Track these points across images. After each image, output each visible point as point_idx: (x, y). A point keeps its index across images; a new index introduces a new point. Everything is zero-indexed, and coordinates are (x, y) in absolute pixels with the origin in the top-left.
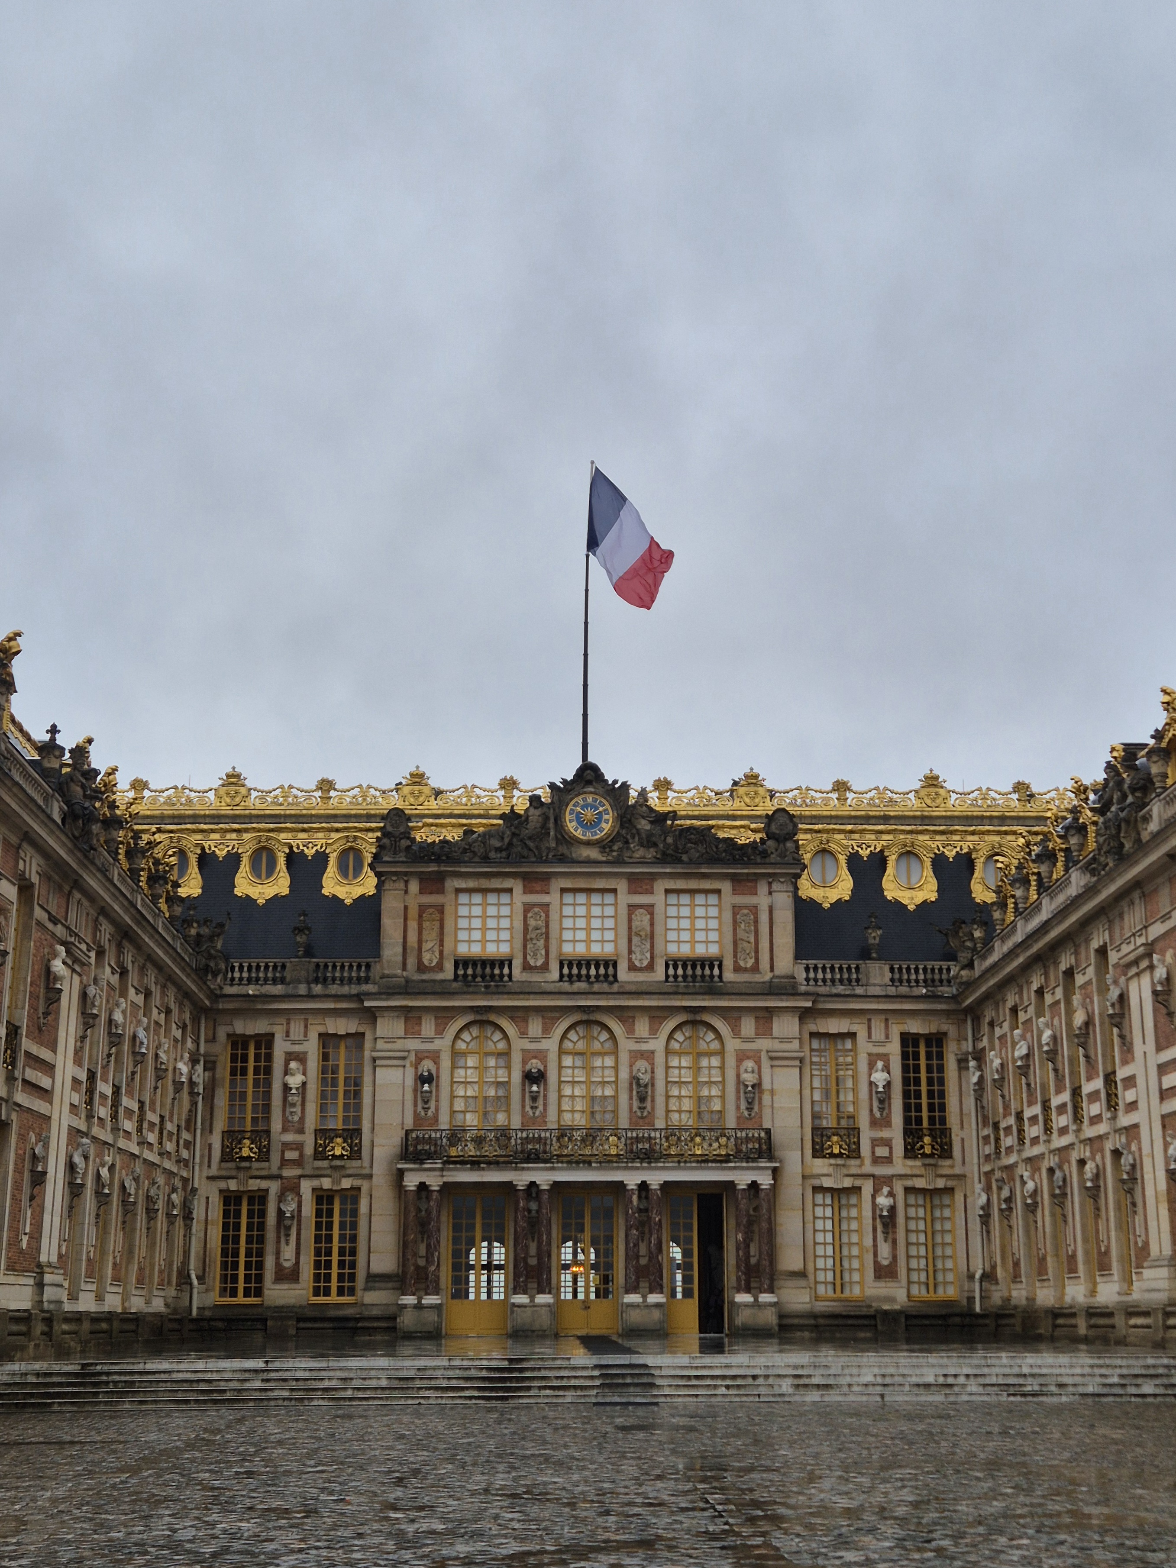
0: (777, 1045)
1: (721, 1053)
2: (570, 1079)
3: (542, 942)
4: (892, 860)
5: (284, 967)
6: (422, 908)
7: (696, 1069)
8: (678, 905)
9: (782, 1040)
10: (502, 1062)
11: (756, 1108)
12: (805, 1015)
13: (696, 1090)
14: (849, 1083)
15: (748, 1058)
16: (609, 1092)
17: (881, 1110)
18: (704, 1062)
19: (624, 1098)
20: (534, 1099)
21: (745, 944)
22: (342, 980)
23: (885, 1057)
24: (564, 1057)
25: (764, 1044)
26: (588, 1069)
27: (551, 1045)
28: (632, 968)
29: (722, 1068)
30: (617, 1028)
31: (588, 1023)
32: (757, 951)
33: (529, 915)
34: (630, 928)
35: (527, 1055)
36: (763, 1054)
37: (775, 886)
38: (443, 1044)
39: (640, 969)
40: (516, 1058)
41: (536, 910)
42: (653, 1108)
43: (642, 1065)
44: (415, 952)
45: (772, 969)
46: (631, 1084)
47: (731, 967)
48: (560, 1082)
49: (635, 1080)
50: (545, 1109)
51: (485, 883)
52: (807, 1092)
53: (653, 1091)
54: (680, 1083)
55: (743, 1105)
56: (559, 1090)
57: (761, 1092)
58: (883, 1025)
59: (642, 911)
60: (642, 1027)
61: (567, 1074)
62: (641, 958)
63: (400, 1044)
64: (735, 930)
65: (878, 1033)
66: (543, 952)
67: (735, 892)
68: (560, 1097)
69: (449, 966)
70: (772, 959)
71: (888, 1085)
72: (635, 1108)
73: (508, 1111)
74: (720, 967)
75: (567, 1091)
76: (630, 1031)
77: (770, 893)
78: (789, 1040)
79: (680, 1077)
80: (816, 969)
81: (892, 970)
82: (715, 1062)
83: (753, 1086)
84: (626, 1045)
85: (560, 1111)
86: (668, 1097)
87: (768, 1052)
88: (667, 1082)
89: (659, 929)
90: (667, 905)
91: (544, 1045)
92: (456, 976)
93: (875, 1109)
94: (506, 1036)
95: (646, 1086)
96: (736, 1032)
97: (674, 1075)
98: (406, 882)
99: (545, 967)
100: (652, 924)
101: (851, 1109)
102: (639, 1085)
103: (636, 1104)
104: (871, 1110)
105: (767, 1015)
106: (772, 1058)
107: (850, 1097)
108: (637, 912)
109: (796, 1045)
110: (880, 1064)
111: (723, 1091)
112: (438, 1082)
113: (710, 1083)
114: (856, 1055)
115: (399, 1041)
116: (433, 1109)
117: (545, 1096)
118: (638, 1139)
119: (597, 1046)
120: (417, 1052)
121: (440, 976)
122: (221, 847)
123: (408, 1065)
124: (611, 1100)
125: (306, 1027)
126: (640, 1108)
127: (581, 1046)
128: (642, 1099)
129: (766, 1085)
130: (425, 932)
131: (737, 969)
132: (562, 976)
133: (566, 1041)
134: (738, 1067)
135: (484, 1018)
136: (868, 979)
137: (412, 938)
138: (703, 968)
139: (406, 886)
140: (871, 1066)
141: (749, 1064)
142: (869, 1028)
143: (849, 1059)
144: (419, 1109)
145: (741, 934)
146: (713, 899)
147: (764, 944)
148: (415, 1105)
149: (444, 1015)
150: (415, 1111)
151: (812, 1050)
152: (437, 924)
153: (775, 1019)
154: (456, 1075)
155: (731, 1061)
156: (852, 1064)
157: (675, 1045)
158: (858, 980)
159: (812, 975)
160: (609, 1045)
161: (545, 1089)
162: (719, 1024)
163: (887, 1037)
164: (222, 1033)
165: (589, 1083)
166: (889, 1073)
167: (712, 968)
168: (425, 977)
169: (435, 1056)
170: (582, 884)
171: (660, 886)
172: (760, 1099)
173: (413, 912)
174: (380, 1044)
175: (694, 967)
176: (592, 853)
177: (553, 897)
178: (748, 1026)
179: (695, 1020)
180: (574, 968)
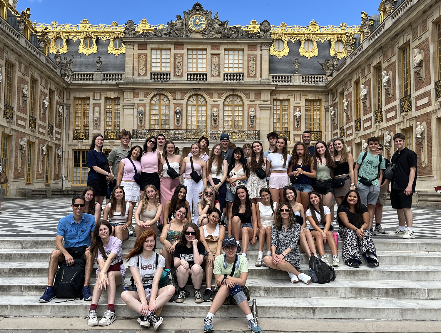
0: (262, 103)
1: (243, 105)
2: (191, 114)
3: (181, 67)
4: (303, 42)
5: (93, 75)
6: (140, 54)
7: (234, 111)
8: (229, 55)
9: (264, 101)
10: (167, 108)
11: (254, 124)
12: (272, 92)
13: (233, 118)
14: (286, 117)
15: (252, 107)
16: (204, 119)
17: (298, 125)
18: (237, 109)
19: (209, 120)
20: (178, 120)
21: (252, 68)
22: (112, 79)
23: (300, 107)
24: (188, 107)
25: (257, 102)
26: (197, 111)
27: (184, 102)
28: (212, 76)
29: (243, 111)
30: (207, 97)
31: (197, 95)
32: (256, 71)
33: (177, 57)
34: (211, 62)
35: (176, 105)
36: (257, 106)
37: (262, 48)
38: (147, 101)
39: (215, 76)
40: (172, 106)
41: (179, 56)
42: (219, 124)
43: (215, 109)
44: (137, 70)
45: (261, 77)
46: (211, 116)
47: (247, 76)
48: (187, 115)
49: (213, 114)
50: (182, 124)
51: (161, 46)
52: (272, 119)
53: (219, 118)
54: (228, 116)
55: (250, 123)
56: (187, 118)
57: (256, 119)
58: (299, 96)
59: (216, 56)
60: (215, 97)
61: (189, 113)
62: (215, 73)
63: (132, 101)
64: (248, 63)
65: (297, 100)
66: (181, 70)
67: (248, 49)
68: (187, 120)
69: (149, 75)
70: (261, 73)
71: (300, 117)
72: (212, 124)
73: (169, 125)
74: (243, 76)
75: (190, 118)
76: (211, 98)
77: (261, 50)
78: (266, 101)
79: (228, 114)
80: (276, 77)
81: (303, 78)
82: (240, 109)
83: (253, 116)
84: (210, 102)
85: (187, 125)
86: (224, 121)
87: (259, 105)
88: (224, 115)
89: (222, 63)
90: (224, 55)
91: (181, 102)
92: (151, 78)
93: (295, 125)
94: (168, 99)
95: (216, 116)
96: (248, 98)
97: (226, 113)
98: (134, 45)
99: (182, 75)
100: (219, 61)
101: (286, 125)
102: (214, 116)
103: (213, 122)
104: (294, 125)
105: (259, 92)
106: (260, 107)
107: (286, 121)
108: (214, 57)
109: (269, 103)
110: (298, 109)
111: (243, 119)
112: (145, 114)
113: (238, 116)
114: (289, 107)
115: (131, 100)
116: (143, 123)
117: (182, 119)
118: (213, 134)
119: (199, 103)
120: (138, 104)
121: (145, 78)
122: (75, 37)
123: (135, 108)
124: (204, 122)
125: (100, 95)
126: (214, 124)
127: (194, 103)
128: (215, 121)
129: (258, 116)
130: (140, 63)
131: (249, 76)
132: (188, 79)
133: (189, 101)
134: (248, 110)
135: (161, 93)
136: (294, 80)
137: (136, 65)
138: (237, 76)
139: (134, 47)
140: (295, 110)
141: (252, 109)
142: (294, 97)
143: (287, 108)
144: (139, 123)
145: (250, 64)
146: (241, 53)
147: (258, 68)
148: (138, 122)
149: (147, 91)
150: (137, 124)
151: (274, 105)
152: (145, 60)
153: (262, 94)
154: (152, 112)
155: (246, 108)
156: (288, 110)
157: (226, 103)
158: (291, 81)
159: (275, 79)
160: (204, 103)
161: (182, 117)
162: (242, 95)
163: (300, 100)
164: (72, 97)
165: (197, 116)
166: (301, 112)
167: (240, 76)
168: (140, 78)
169: (144, 105)
170: (195, 47)
171: (222, 47)
172: (256, 121)
173: (136, 56)
174: (125, 101)
175: (234, 76)
176: (199, 36)
177: (185, 51)
178: (252, 96)
179: (234, 94)
180: (192, 76)
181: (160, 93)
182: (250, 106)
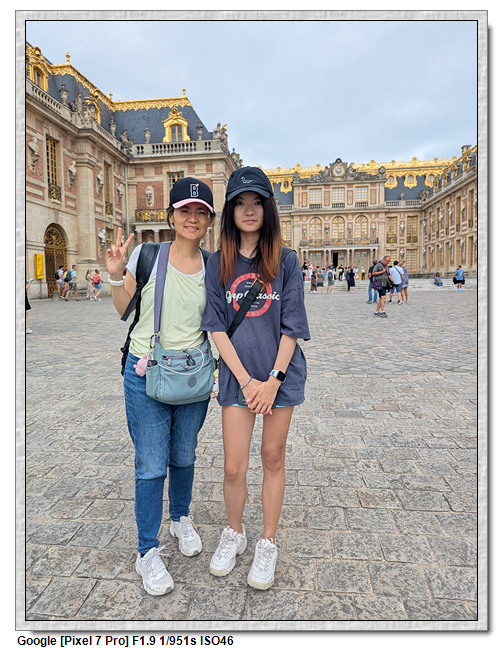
1: (367, 222)
2: (335, 229)
3: (328, 199)
4: (407, 177)
6: (303, 193)
7: (362, 226)
8: (358, 190)
9: (381, 219)
10: (320, 226)
13: (361, 230)
14: (395, 228)
16: (343, 231)
17: (402, 233)
18: (363, 224)
19: (346, 232)
20: (327, 233)
21: (373, 198)
22: (286, 210)
23: (404, 221)
24: (333, 224)
25: (377, 220)
26: (338, 226)
27: (330, 222)
28: (348, 204)
30: (345, 218)
31: (338, 217)
32: (376, 200)
34: (347, 196)
35: (325, 224)
36: (377, 222)
37: (380, 184)
38: (307, 222)
39: (350, 205)
40: (323, 225)
41: (327, 193)
42: (352, 234)
43: (350, 225)
44: (301, 203)
45: (379, 204)
49: (349, 229)
50: (329, 235)
51: (316, 187)
52: (386, 230)
53: (352, 231)
54: (358, 229)
55: (372, 233)
56: (332, 231)
58: (404, 214)
59: (350, 192)
60: (350, 217)
62: (350, 202)
64: (371, 195)
65: (402, 216)
66: (329, 202)
67: (371, 186)
68: (332, 233)
69: (308, 206)
70: (379, 201)
71: (404, 228)
73: (321, 236)
74: (368, 203)
75: (334, 231)
76: (348, 218)
77: (379, 186)
80: (389, 203)
81: (406, 202)
82: (366, 224)
83: (374, 229)
84: (346, 221)
85: (332, 236)
86: (355, 232)
88: (355, 229)
90: (356, 190)
92: (310, 208)
94: (321, 220)
96: (371, 217)
97: (357, 227)
99: (329, 205)
100: (353, 195)
101: (395, 233)
104: (400, 233)
105: (378, 213)
106: (379, 223)
107: (395, 231)
109: (384, 219)
110: (403, 223)
111: (368, 230)
112: (307, 230)
113: (365, 229)
114: (397, 221)
115: (299, 222)
116: (306, 236)
117: (329, 233)
118: (349, 241)
119: (340, 222)
120: (302, 224)
121: (307, 208)
123: (300, 227)
124: (343, 233)
126: (349, 234)
127: (337, 222)
128: (350, 232)
129: (377, 229)
130: (303, 199)
131: (371, 204)
132: (333, 207)
133: (334, 221)
134: (371, 225)
136: (401, 205)
137: (301, 200)
138: (364, 204)
139: (299, 189)
140: (401, 224)
141: (374, 224)
142: (400, 215)
146: (366, 188)
147: (378, 198)
149: (308, 216)
150: (302, 236)
151: (387, 221)
152: (306, 197)
154: (311, 229)
155: (369, 224)
156: (396, 223)
157: (357, 221)
158: (398, 205)
160: (343, 221)
161: (329, 231)
162: (367, 216)
163: (404, 217)
165: (338, 230)
166: (404, 225)
167: (366, 204)
168: (304, 208)
169: (306, 225)
170: (337, 186)
171: (355, 186)
172: (376, 232)
173: (301, 194)
175: (362, 204)
176: (339, 179)
177: (331, 190)
178: (373, 216)
179: (362, 215)
180: (335, 205)
181: (316, 217)
182: (372, 223)
